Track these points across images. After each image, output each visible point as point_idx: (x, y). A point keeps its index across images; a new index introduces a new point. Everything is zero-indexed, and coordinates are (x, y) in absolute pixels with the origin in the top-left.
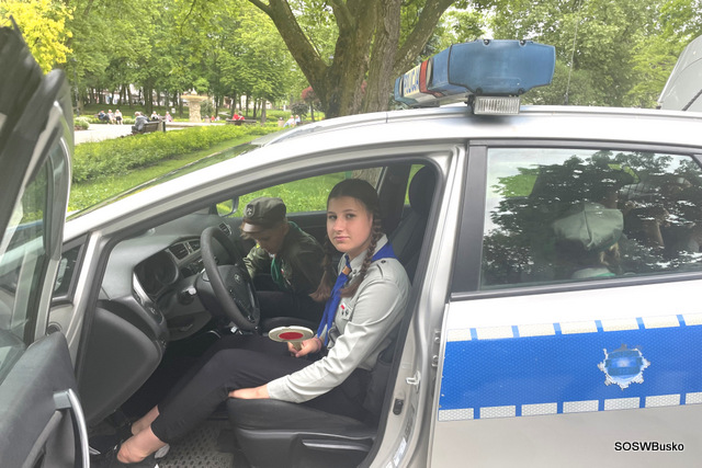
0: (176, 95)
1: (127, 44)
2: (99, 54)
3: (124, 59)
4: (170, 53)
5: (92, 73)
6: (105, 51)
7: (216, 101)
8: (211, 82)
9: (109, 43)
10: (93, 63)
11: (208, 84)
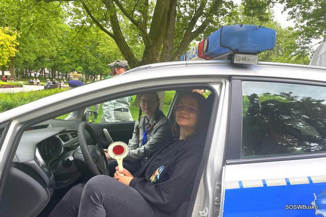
0: (67, 73)
1: (45, 49)
2: (31, 54)
3: (43, 57)
4: (65, 55)
5: (27, 62)
6: (35, 52)
7: (86, 77)
8: (84, 69)
9: (37, 48)
10: (28, 57)
11: (82, 69)
